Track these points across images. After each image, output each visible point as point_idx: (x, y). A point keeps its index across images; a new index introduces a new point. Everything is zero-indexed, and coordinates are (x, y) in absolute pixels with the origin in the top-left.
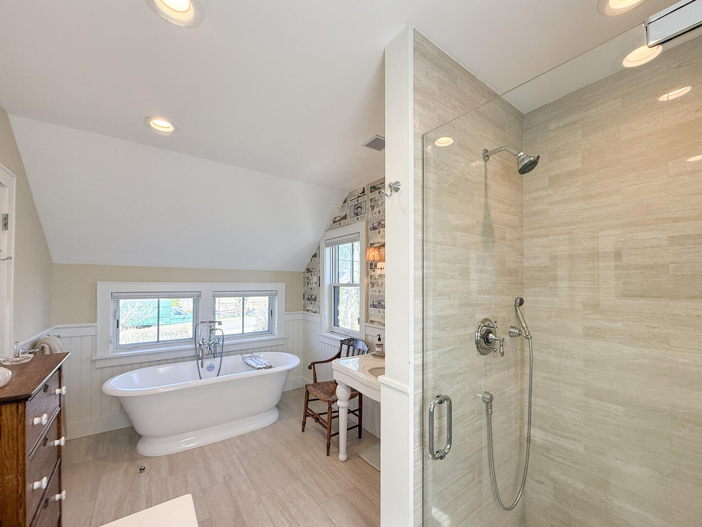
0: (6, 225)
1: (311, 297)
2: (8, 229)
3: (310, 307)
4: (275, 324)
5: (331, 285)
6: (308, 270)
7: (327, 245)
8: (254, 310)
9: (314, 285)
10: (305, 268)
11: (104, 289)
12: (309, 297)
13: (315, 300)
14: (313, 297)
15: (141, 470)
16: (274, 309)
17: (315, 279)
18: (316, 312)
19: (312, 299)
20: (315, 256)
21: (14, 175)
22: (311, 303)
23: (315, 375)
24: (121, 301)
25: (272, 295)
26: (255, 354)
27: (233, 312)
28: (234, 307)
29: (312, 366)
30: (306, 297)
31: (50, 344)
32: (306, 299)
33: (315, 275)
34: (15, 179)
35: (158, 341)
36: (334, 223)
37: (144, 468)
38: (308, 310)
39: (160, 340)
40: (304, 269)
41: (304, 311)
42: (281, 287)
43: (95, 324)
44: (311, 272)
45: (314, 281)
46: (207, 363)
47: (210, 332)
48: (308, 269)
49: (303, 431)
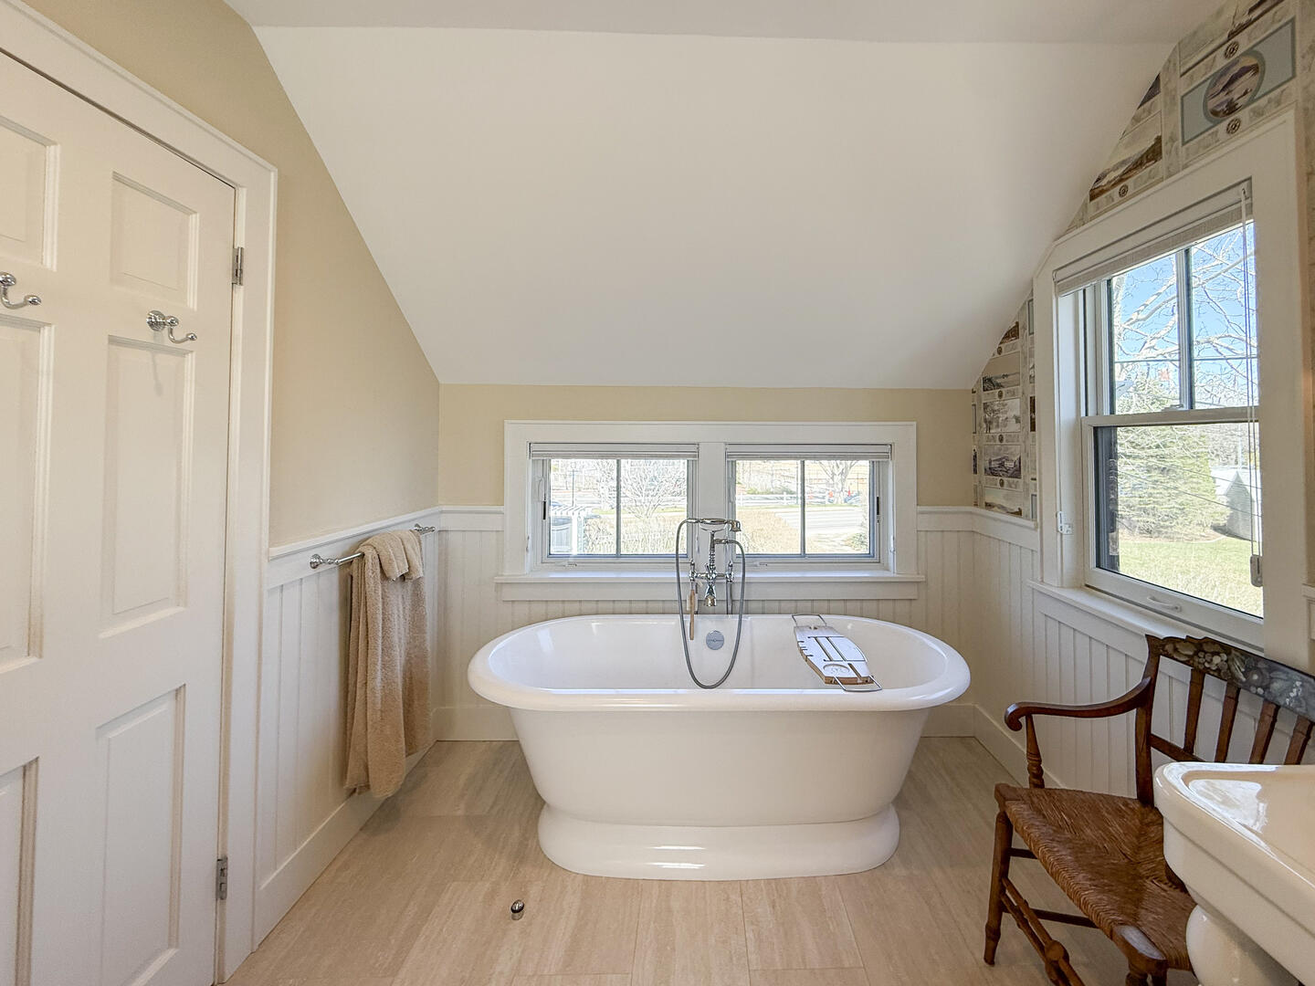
0: (237, 275)
1: (1002, 465)
2: (244, 281)
3: (996, 496)
4: (888, 540)
5: (1078, 424)
6: (989, 383)
7: (1062, 287)
8: (859, 493)
9: (1013, 427)
10: (979, 376)
11: (517, 435)
12: (994, 465)
13: (1016, 473)
14: (1009, 465)
15: (514, 911)
16: (886, 495)
17: (1015, 406)
18: (1019, 513)
19: (1008, 471)
20: (1013, 333)
21: (269, 166)
22: (1002, 484)
23: (1035, 754)
24: (553, 462)
25: (879, 457)
26: (830, 619)
27: (821, 495)
28: (825, 487)
29: (1023, 720)
30: (983, 464)
31: (380, 548)
32: (981, 468)
33: (1013, 394)
34: (273, 177)
35: (618, 555)
36: (1092, 197)
37: (521, 909)
38: (989, 506)
39: (624, 552)
40: (973, 381)
41: (976, 505)
42: (903, 435)
43: (500, 509)
44: (999, 386)
45: (1011, 414)
46: (706, 625)
47: (713, 547)
48: (985, 380)
49: (990, 959)
